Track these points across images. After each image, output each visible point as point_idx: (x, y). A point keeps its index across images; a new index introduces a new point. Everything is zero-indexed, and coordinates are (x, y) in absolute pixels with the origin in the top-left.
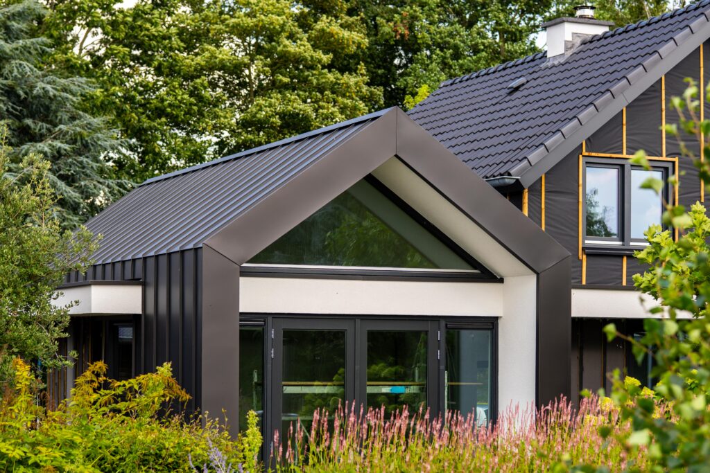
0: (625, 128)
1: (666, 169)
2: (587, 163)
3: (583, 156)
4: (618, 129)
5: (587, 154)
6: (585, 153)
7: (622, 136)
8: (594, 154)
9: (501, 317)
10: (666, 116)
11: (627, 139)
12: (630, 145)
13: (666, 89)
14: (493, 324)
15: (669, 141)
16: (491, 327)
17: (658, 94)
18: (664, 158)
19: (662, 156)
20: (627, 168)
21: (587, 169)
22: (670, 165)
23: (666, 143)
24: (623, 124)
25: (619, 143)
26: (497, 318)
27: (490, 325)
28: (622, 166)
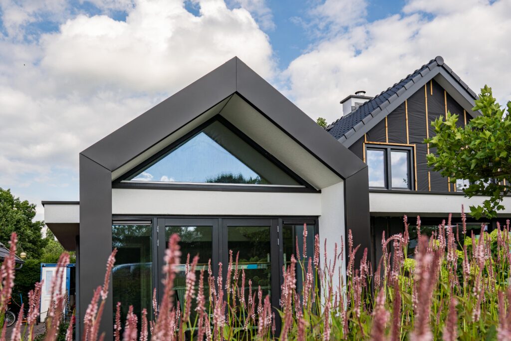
0: (387, 128)
1: (409, 151)
2: (367, 147)
3: (365, 144)
4: (383, 129)
5: (367, 142)
6: (366, 142)
7: (386, 133)
8: (371, 142)
9: (320, 216)
10: (408, 123)
11: (388, 134)
12: (390, 138)
13: (408, 109)
14: (315, 221)
15: (411, 136)
16: (314, 223)
17: (403, 111)
18: (408, 145)
19: (407, 143)
20: (389, 150)
21: (368, 151)
22: (411, 149)
23: (409, 137)
24: (386, 127)
25: (384, 137)
26: (317, 217)
27: (313, 221)
28: (386, 149)
